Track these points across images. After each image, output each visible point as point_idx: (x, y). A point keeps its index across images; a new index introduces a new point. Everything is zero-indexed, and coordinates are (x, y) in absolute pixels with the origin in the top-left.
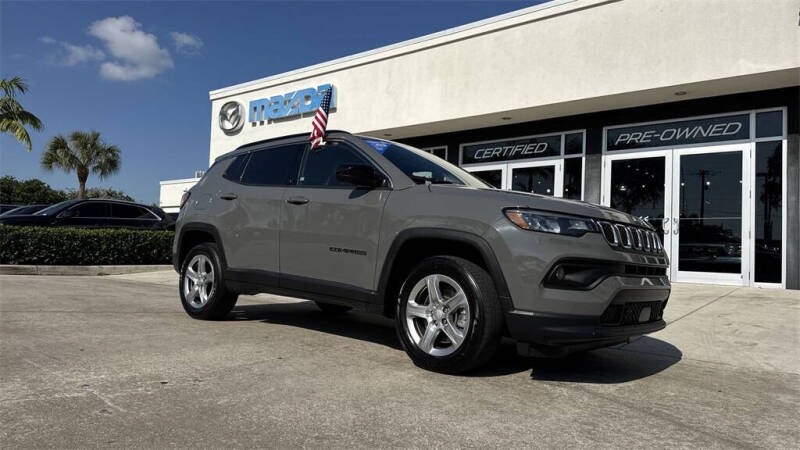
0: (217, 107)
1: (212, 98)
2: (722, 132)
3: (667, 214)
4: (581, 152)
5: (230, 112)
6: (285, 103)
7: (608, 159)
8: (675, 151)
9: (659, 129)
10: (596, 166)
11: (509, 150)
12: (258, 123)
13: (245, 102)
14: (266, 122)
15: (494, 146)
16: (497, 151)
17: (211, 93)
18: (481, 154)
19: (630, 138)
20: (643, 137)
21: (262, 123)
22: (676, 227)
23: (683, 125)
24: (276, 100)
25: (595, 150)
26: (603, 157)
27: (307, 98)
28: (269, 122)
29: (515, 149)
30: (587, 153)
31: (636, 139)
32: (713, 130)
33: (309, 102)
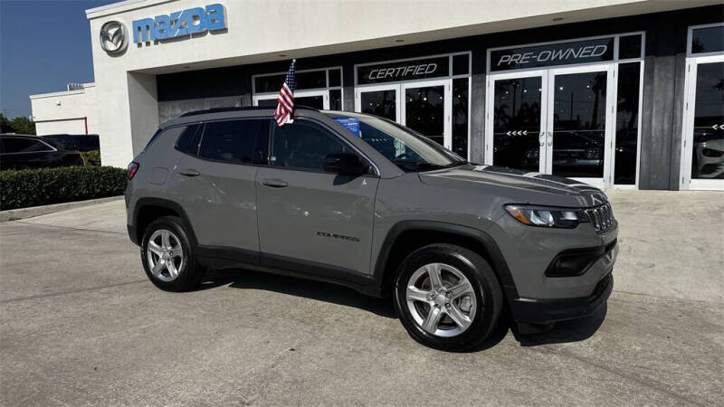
0: (96, 27)
1: (88, 17)
2: (590, 54)
3: (543, 128)
4: (468, 73)
5: (112, 32)
6: (172, 22)
7: (492, 79)
8: (550, 70)
9: (537, 51)
10: (481, 85)
11: (402, 70)
12: (144, 44)
13: (127, 22)
14: (152, 42)
15: (387, 66)
16: (390, 71)
17: (87, 11)
18: (375, 74)
19: (510, 59)
20: (522, 58)
21: (148, 44)
22: (550, 140)
23: (557, 48)
24: (162, 20)
25: (480, 71)
26: (487, 77)
27: (195, 18)
28: (156, 42)
29: (407, 70)
30: (473, 74)
31: (516, 60)
32: (582, 52)
33: (198, 23)
